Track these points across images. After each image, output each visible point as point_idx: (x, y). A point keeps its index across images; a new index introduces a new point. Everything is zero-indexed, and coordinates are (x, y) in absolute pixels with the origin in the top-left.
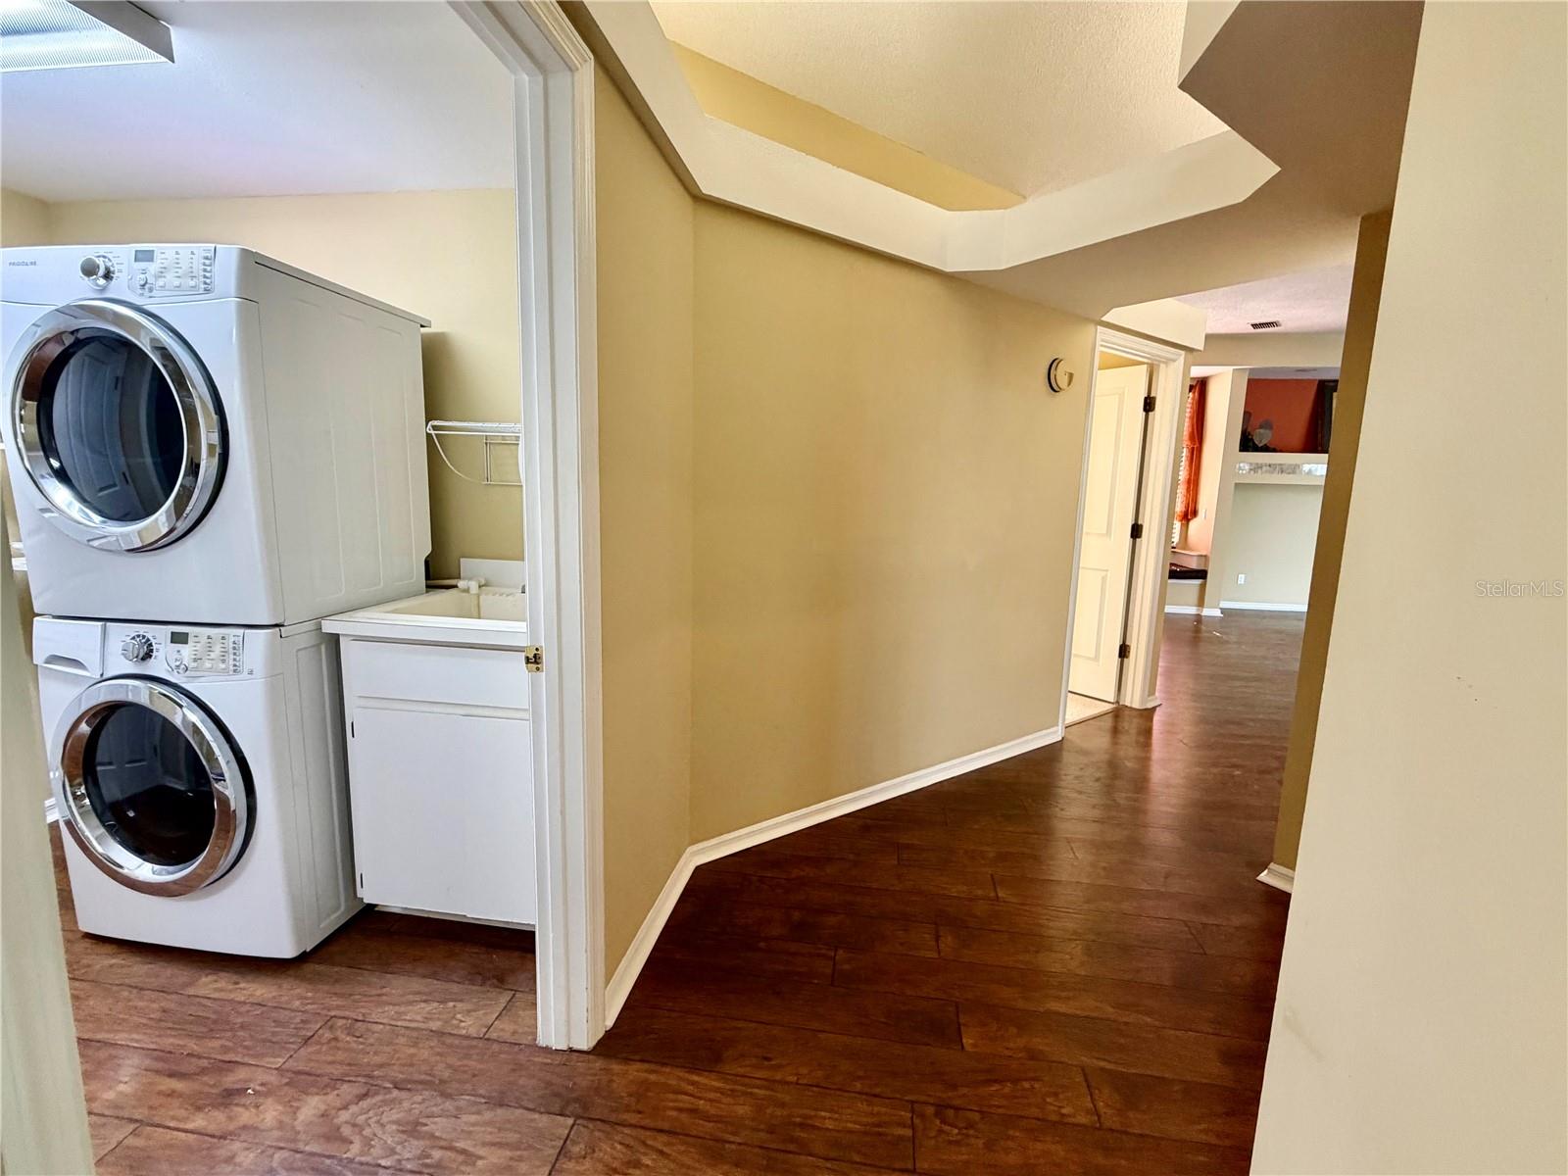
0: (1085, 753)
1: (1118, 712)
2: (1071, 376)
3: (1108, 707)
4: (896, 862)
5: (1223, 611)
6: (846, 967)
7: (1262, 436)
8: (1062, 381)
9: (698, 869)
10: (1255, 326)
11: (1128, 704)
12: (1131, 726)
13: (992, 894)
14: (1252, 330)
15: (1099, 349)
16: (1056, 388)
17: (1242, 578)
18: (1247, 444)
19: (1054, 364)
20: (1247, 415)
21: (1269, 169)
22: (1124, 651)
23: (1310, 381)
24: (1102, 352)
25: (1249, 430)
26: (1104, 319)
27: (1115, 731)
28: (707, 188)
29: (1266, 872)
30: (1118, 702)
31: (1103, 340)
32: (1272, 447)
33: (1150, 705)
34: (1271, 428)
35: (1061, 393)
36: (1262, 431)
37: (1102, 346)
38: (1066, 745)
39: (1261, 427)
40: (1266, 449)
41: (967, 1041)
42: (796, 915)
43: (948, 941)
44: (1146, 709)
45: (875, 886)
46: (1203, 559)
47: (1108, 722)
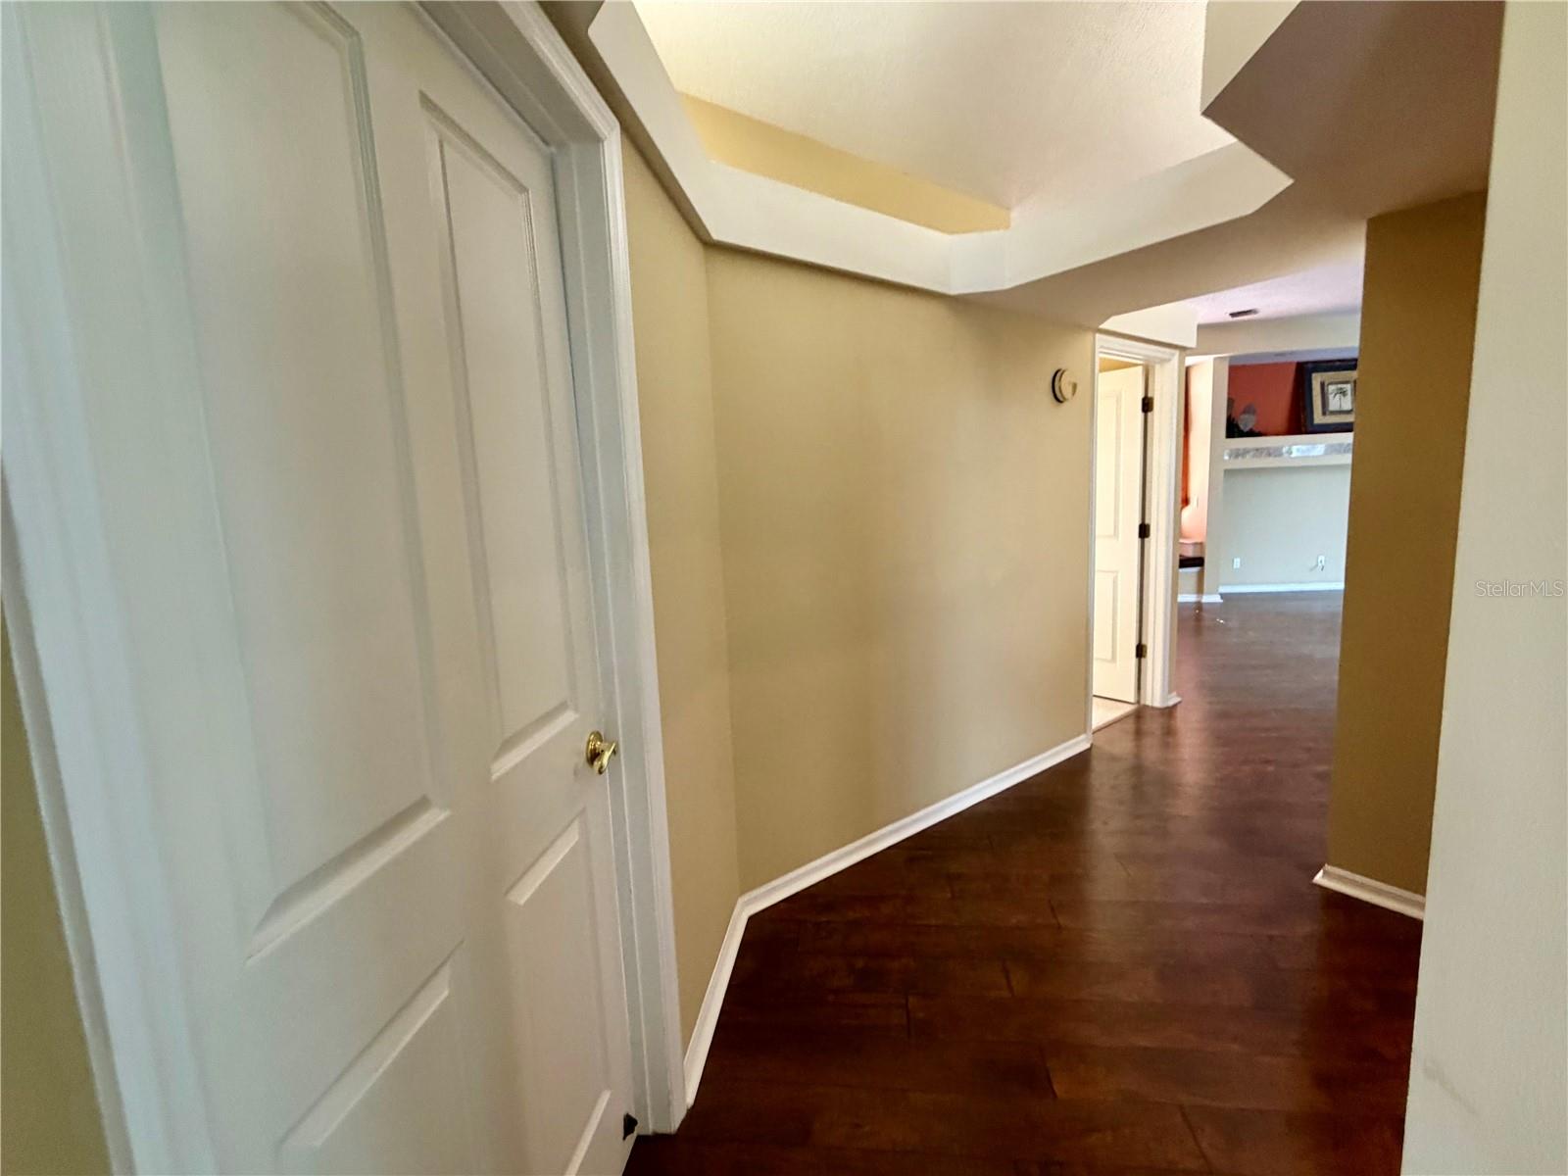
0: (1114, 758)
1: (1140, 714)
2: (1075, 386)
3: (1128, 708)
4: (949, 895)
5: (1223, 596)
6: (921, 1015)
7: (1246, 422)
8: (1067, 390)
9: (751, 919)
10: (1233, 315)
11: (1148, 703)
12: (1153, 725)
13: (1054, 921)
14: (1230, 319)
15: (1099, 356)
16: (1061, 399)
17: (1237, 562)
18: (1233, 430)
19: (1057, 375)
20: (1231, 402)
21: (1281, 181)
22: (1141, 651)
23: (1288, 364)
24: (1101, 359)
25: (1233, 416)
26: (1102, 326)
27: (1139, 733)
28: (717, 234)
29: (1321, 873)
30: (1138, 702)
31: (1102, 347)
32: (1257, 431)
33: (1171, 703)
34: (1254, 412)
35: (1066, 404)
36: (1246, 416)
37: (1101, 352)
38: (1094, 752)
39: (1244, 412)
40: (1251, 434)
41: (1059, 1089)
42: (860, 963)
43: (1019, 979)
44: (1168, 708)
45: (933, 922)
46: (1199, 546)
47: (1130, 725)
